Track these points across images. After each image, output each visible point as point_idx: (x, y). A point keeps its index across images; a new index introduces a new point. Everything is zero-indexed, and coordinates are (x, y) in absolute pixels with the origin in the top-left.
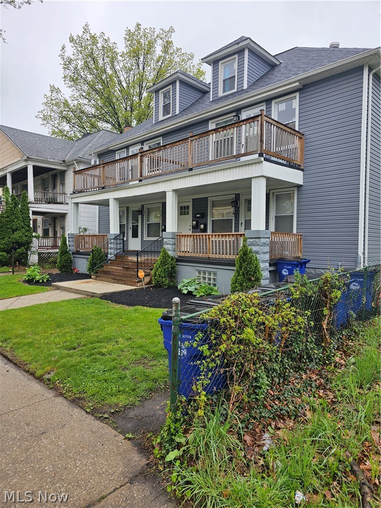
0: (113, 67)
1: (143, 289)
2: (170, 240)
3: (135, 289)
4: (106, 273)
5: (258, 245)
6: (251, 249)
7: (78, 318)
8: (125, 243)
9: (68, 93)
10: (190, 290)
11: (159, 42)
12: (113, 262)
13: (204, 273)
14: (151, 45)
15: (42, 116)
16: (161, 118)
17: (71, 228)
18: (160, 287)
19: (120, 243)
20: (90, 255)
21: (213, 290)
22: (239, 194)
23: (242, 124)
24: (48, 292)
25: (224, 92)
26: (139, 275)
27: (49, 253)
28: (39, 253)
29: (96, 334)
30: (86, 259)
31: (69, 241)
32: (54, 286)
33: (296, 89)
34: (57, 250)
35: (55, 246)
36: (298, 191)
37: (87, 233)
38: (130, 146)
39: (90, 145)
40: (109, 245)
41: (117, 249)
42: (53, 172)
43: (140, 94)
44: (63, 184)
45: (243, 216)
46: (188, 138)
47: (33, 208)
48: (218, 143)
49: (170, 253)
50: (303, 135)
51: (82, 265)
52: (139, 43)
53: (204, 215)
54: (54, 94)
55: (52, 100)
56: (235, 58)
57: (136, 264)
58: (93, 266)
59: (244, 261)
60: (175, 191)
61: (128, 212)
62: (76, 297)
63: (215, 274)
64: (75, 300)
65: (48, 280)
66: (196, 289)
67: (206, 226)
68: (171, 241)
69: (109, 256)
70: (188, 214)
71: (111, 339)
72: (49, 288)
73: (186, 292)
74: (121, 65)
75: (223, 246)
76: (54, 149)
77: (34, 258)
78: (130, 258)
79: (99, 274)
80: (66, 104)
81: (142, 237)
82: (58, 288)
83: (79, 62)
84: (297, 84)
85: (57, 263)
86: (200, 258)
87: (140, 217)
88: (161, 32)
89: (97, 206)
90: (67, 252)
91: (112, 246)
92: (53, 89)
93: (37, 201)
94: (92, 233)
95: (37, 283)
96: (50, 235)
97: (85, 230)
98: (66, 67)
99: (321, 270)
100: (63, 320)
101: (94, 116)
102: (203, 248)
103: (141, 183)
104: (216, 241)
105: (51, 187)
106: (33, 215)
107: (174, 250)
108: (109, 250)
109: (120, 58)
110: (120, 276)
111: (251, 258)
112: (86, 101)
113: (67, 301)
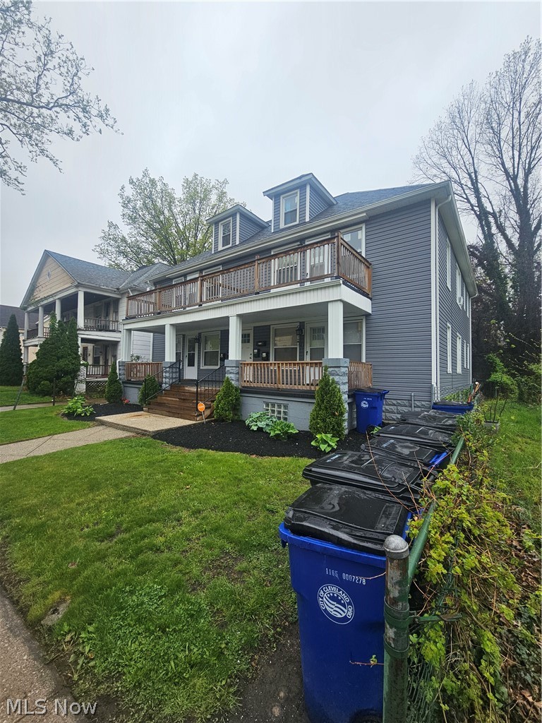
0: (170, 210)
1: (203, 423)
2: (234, 368)
3: (194, 424)
4: (160, 404)
5: (338, 375)
6: (333, 380)
7: (122, 472)
8: (181, 372)
9: (126, 230)
10: (261, 426)
11: (214, 191)
12: (168, 393)
13: (273, 405)
14: (207, 192)
15: (99, 250)
16: (220, 248)
17: (122, 356)
18: (223, 421)
19: (176, 372)
20: (142, 384)
21: (289, 427)
22: (304, 322)
23: (305, 248)
24: (89, 429)
25: (285, 224)
26: (199, 408)
27: (98, 382)
28: (87, 382)
29: (147, 504)
30: (137, 390)
31: (119, 369)
32: (98, 420)
33: (362, 220)
34: (107, 379)
35: (104, 375)
36: (366, 320)
37: (139, 361)
38: (187, 274)
39: (146, 275)
40: (164, 374)
41: (172, 378)
42: (107, 300)
43: (196, 236)
44: (116, 312)
45: (308, 345)
46: (255, 261)
47: (83, 335)
48: (280, 273)
49: (233, 382)
50: (370, 264)
51: (133, 395)
52: (195, 189)
53: (266, 344)
54: (112, 229)
55: (109, 235)
56: (297, 193)
57: (195, 395)
58: (145, 397)
59: (326, 394)
60: (239, 316)
61: (184, 340)
62: (123, 436)
63: (286, 407)
64: (121, 440)
65: (92, 413)
66: (267, 425)
67: (268, 354)
68: (235, 370)
69: (164, 386)
70: (249, 342)
71: (169, 514)
72: (91, 423)
73: (255, 428)
74: (179, 209)
75: (295, 376)
76: (108, 277)
77: (81, 388)
78: (186, 388)
79: (151, 406)
80: (124, 240)
81: (199, 366)
82: (102, 423)
83: (139, 202)
84: (365, 214)
85: (104, 393)
86: (268, 389)
87: (197, 345)
88: (217, 182)
89: (152, 334)
90: (116, 381)
91: (167, 375)
92: (111, 225)
93: (87, 328)
94: (145, 361)
95: (79, 417)
96: (101, 363)
97: (138, 358)
98: (125, 206)
99: (392, 401)
100: (100, 477)
101: (151, 252)
102: (272, 378)
103: (201, 308)
104: (287, 370)
105: (103, 314)
106: (82, 342)
107: (238, 380)
108: (164, 380)
109: (177, 203)
110: (176, 408)
111: (334, 390)
112: (143, 239)
113: (111, 442)
